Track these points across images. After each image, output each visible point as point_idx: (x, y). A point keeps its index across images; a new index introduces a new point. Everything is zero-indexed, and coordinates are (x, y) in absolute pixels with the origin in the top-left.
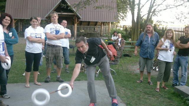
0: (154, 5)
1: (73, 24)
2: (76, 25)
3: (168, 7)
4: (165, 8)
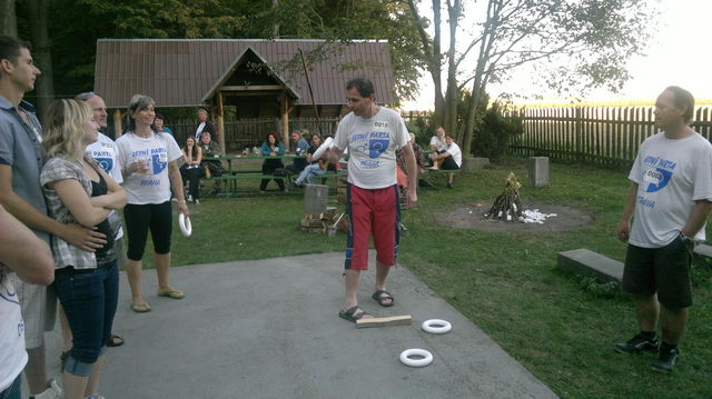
0: (491, 52)
2: (286, 116)
3: (527, 58)
4: (520, 60)
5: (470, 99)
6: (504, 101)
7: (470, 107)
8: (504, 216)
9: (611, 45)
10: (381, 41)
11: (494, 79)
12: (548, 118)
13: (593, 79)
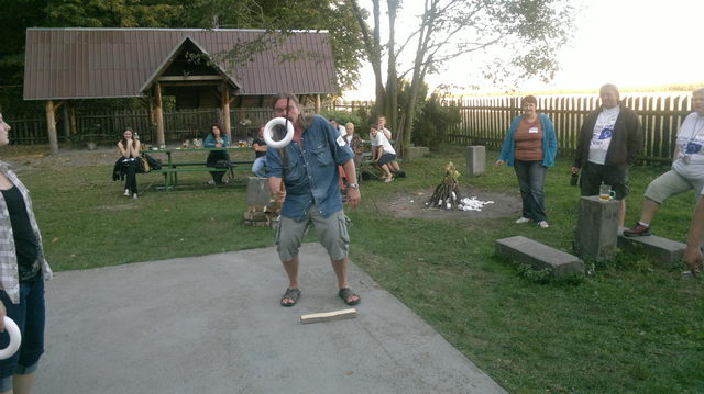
0: (429, 44)
1: (220, 105)
2: (227, 106)
3: (464, 49)
4: (457, 51)
5: (410, 89)
6: (442, 92)
7: (410, 98)
8: (444, 204)
9: (542, 38)
10: (321, 31)
11: (432, 70)
12: (484, 108)
13: (525, 71)
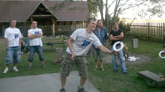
11: (120, 13)
13: (152, 13)
